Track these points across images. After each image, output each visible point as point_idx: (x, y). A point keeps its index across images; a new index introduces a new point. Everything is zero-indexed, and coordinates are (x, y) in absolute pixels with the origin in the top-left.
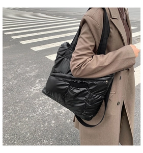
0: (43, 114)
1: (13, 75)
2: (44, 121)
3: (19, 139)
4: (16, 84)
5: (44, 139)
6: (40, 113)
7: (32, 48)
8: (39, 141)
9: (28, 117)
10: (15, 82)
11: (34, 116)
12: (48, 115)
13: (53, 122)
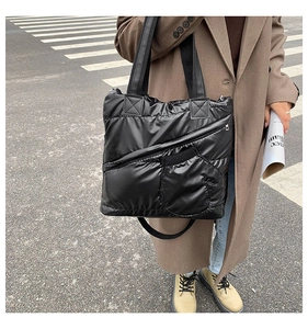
0: (114, 235)
1: (58, 137)
2: (114, 253)
3: (49, 291)
4: (62, 157)
5: (109, 299)
6: (107, 231)
7: (108, 81)
8: (98, 301)
9: (79, 237)
10: (61, 152)
11: (92, 237)
12: (127, 239)
13: (137, 257)
